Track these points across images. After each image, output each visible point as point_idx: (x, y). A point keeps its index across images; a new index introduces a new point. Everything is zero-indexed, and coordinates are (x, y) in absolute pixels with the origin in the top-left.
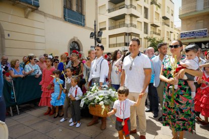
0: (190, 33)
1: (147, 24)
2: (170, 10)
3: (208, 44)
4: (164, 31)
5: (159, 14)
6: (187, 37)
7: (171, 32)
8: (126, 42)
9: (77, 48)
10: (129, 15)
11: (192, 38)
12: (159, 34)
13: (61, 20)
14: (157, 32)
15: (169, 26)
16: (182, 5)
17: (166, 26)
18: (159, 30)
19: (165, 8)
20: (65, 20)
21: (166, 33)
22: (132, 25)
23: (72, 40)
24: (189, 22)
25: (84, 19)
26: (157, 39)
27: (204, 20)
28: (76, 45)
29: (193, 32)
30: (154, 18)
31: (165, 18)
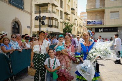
0: (93, 21)
1: (62, 12)
2: (76, 4)
3: (102, 29)
4: (72, 18)
5: (69, 6)
6: (92, 24)
7: (76, 19)
8: (49, 24)
9: (17, 27)
10: (51, 4)
11: (94, 25)
12: (69, 20)
13: (6, 3)
14: (68, 18)
15: (75, 15)
16: (87, 3)
17: (73, 15)
18: (69, 17)
19: (72, 2)
20: (10, 3)
21: (73, 19)
22: (53, 12)
23: (14, 20)
24: (91, 14)
25: (23, 4)
26: (69, 24)
27: (100, 14)
28: (17, 25)
29: (95, 21)
30: (67, 8)
31: (72, 9)
